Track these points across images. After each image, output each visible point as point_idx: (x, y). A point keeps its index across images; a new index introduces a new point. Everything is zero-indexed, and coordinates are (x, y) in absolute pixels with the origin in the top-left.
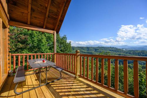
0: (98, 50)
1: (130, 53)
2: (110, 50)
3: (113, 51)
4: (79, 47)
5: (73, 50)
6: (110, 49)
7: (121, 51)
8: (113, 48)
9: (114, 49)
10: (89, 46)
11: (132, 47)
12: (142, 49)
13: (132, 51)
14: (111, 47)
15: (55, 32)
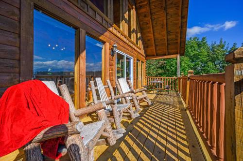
15: (179, 56)
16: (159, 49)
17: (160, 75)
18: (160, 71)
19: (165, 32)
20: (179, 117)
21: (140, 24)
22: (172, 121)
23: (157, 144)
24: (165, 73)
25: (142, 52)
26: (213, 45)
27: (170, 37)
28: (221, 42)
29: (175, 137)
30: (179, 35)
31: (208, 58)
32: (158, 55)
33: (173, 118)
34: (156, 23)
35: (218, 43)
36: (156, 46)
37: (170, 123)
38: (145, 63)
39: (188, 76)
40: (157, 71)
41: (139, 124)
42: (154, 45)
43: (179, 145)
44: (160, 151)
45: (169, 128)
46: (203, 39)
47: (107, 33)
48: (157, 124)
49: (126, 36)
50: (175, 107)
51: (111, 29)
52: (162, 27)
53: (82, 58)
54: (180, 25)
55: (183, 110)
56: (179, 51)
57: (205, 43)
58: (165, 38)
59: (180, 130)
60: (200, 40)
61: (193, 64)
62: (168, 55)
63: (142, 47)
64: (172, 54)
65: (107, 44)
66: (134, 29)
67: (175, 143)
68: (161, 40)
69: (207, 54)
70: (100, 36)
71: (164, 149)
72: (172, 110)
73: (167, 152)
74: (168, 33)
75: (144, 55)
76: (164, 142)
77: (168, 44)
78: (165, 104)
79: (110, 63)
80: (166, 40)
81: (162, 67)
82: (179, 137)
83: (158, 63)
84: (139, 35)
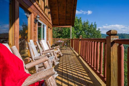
15: (71, 26)
16: (61, 21)
17: (59, 37)
18: (59, 35)
19: (65, 12)
20: (77, 60)
21: (50, 3)
22: (75, 63)
23: (73, 75)
24: (61, 36)
25: (51, 22)
26: (84, 22)
27: (67, 15)
28: (87, 21)
29: (79, 70)
30: (72, 15)
31: (82, 28)
32: (60, 25)
33: (75, 61)
34: (60, 5)
35: (86, 22)
36: (59, 19)
37: (75, 64)
38: (52, 29)
39: (80, 39)
40: (57, 34)
41: (59, 68)
42: (58, 18)
43: (83, 73)
44: (77, 78)
45: (75, 67)
46: (80, 18)
47: (32, 7)
48: (69, 66)
49: (43, 10)
50: (73, 56)
51: (35, 4)
52: (63, 8)
53: (17, 24)
54: (73, 9)
55: (78, 57)
56: (71, 24)
57: (81, 20)
58: (65, 15)
59: (80, 67)
60: (79, 19)
61: (76, 31)
62: (66, 25)
63: (50, 18)
64: (68, 25)
65: (33, 14)
66: (47, 6)
67: (81, 73)
68: (62, 16)
69: (81, 26)
70: (28, 8)
71: (77, 77)
72: (72, 57)
73: (79, 78)
74: (66, 12)
75: (52, 24)
76: (76, 74)
77: (66, 19)
78: (67, 54)
79: (34, 28)
80: (65, 17)
81: (60, 33)
82: (81, 70)
83: (58, 29)
84: (49, 10)
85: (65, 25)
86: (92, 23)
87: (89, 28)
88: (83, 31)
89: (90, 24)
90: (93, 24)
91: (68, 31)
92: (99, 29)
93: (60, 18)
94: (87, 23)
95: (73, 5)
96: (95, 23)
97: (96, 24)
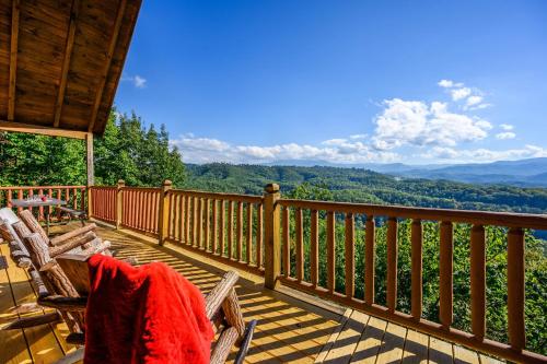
0: (314, 176)
1: (407, 189)
2: (353, 179)
3: (360, 180)
4: (247, 167)
5: (225, 177)
6: (353, 175)
7: (385, 182)
8: (362, 170)
9: (363, 175)
10: (282, 165)
11: (415, 170)
12: (441, 175)
13: (413, 181)
14: (353, 169)
15: (90, 136)
31: (119, 142)
64: (72, 129)
68: (42, 83)
77: (67, 102)
80: (62, 90)
85: (57, 124)
86: (152, 126)
87: (146, 143)
88: (122, 152)
89: (145, 127)
90: (158, 130)
91: (47, 149)
92: (176, 149)
93: (22, 86)
94: (135, 124)
95: (109, 61)
96: (162, 128)
97: (166, 131)
